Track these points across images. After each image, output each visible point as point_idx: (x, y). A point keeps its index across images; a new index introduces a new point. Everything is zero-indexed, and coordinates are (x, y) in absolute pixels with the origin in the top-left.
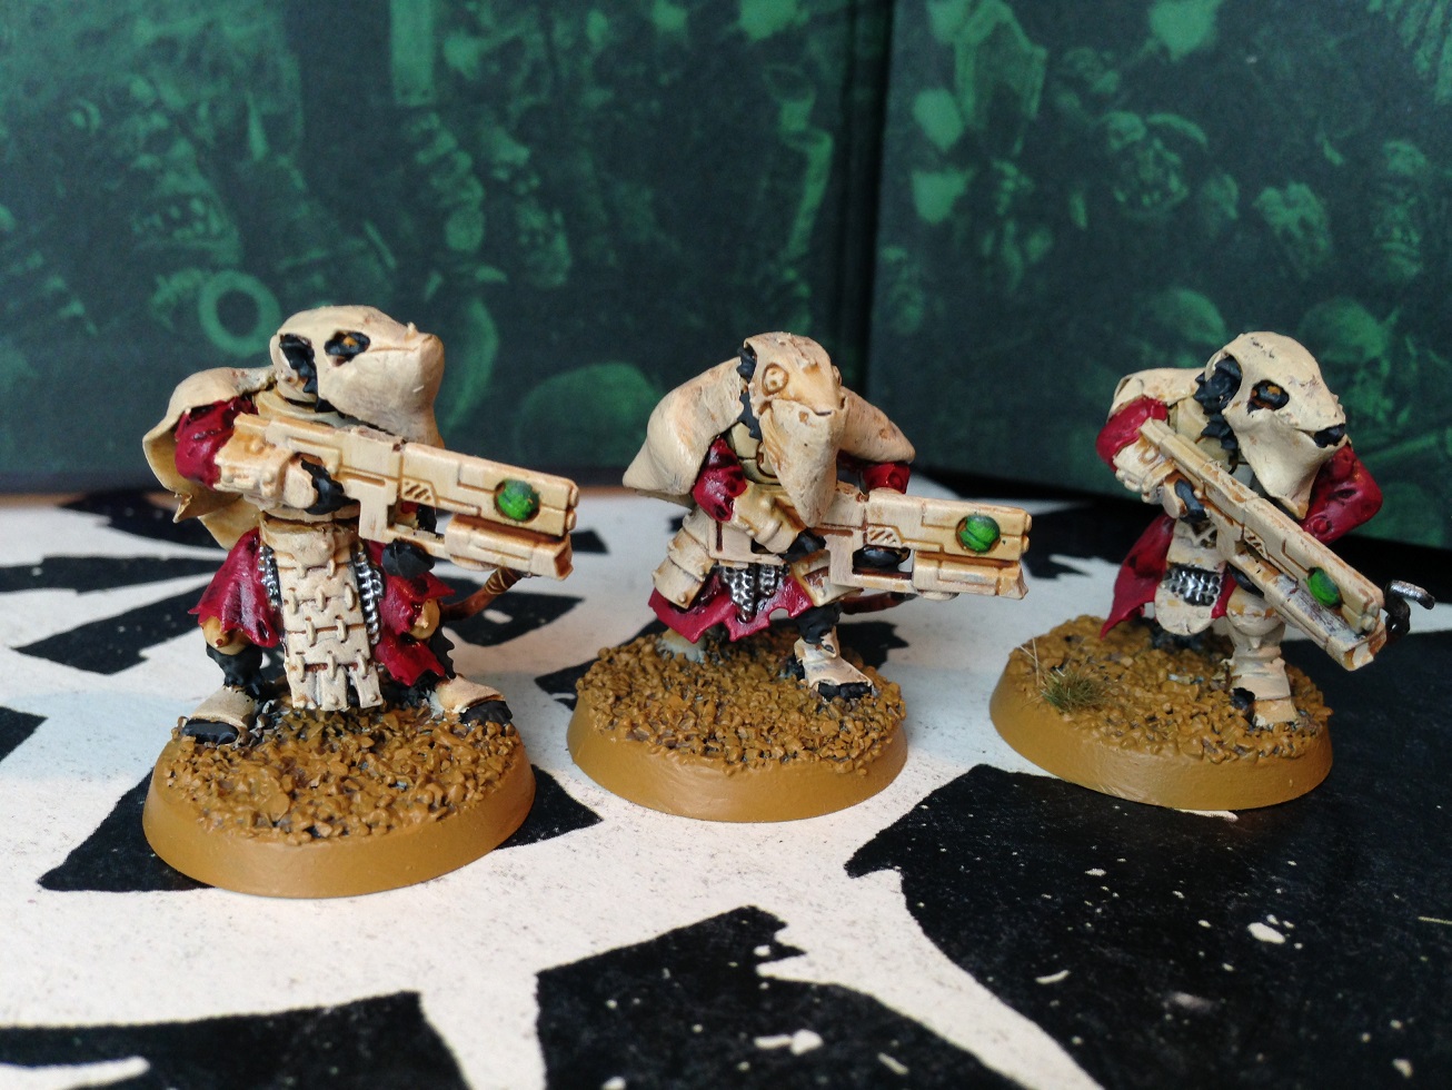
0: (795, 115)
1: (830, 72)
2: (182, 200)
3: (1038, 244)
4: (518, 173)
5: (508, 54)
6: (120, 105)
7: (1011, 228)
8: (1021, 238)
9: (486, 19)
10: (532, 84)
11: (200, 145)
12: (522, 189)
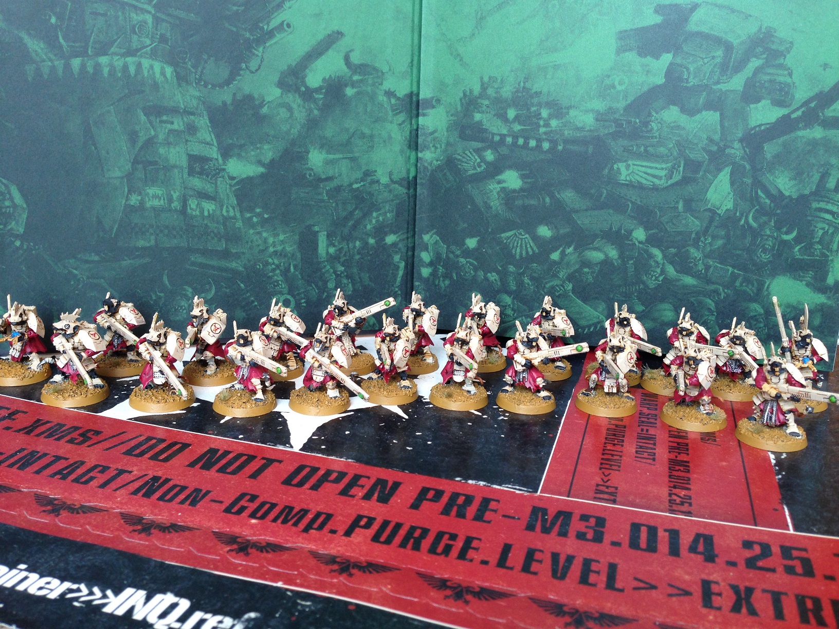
0: (397, 258)
1: (404, 250)
2: (277, 281)
3: (447, 282)
4: (342, 272)
5: (340, 250)
6: (267, 264)
7: (441, 279)
8: (443, 281)
9: (336, 244)
10: (345, 255)
11: (281, 271)
12: (342, 275)
